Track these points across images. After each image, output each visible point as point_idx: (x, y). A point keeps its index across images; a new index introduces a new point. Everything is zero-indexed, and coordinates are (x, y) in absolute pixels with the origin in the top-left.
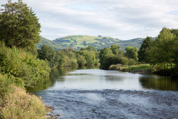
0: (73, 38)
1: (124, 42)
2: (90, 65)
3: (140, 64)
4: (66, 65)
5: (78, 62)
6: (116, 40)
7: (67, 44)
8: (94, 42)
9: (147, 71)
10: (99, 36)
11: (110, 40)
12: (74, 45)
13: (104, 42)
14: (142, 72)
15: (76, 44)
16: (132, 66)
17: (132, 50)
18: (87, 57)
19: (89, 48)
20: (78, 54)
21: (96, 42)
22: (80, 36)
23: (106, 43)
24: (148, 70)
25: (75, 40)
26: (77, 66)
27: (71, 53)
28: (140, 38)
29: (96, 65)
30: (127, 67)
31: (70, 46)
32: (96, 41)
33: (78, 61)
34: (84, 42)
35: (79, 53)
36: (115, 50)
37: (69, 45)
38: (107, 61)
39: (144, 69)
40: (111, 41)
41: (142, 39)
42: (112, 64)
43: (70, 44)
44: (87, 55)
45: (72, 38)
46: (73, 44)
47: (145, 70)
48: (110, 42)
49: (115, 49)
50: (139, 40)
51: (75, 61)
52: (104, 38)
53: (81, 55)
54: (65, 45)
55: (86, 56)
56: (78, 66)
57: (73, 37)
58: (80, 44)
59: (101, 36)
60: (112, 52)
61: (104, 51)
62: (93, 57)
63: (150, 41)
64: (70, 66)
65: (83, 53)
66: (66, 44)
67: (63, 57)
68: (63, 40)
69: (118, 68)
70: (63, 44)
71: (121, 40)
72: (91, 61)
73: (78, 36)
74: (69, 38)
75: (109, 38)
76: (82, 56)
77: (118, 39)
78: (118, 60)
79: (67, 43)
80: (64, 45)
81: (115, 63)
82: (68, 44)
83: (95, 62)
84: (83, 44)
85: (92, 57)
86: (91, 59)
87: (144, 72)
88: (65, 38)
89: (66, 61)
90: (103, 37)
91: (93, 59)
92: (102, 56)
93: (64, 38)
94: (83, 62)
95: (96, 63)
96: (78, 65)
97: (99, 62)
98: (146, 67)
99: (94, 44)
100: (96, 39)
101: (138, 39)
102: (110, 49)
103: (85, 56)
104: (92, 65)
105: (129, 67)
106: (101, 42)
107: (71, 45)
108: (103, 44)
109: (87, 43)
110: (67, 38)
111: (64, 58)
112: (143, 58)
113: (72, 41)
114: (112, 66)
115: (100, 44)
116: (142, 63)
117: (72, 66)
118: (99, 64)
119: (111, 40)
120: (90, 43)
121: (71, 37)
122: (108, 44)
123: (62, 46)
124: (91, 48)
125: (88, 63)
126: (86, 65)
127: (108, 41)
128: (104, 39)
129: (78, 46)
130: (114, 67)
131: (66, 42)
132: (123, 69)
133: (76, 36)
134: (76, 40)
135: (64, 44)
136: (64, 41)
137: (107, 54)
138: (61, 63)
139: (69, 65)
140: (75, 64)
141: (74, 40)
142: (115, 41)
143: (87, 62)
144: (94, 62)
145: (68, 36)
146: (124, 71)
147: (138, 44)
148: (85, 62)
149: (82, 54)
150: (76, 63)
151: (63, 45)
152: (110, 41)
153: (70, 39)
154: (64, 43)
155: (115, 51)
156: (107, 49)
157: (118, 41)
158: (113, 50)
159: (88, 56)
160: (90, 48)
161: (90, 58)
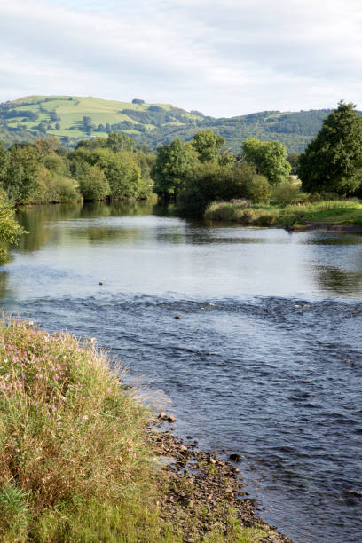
0: (47, 106)
1: (219, 122)
2: (123, 199)
3: (317, 200)
4: (43, 197)
5: (82, 189)
6: (194, 118)
7: (24, 127)
8: (117, 123)
9: (352, 226)
10: (134, 101)
11: (172, 115)
12: (49, 129)
13: (153, 123)
14: (336, 229)
15: (57, 127)
16: (291, 208)
17: (264, 150)
18: (112, 171)
19: (114, 142)
20: (77, 159)
21: (126, 123)
22: (71, 99)
23: (158, 125)
24: (355, 223)
25: (54, 113)
26: (79, 202)
27: (53, 156)
28: (272, 113)
29: (143, 199)
30: (275, 212)
31: (35, 134)
32: (127, 118)
33: (82, 184)
34: (85, 119)
35: (80, 157)
36: (210, 150)
37: (33, 128)
38: (196, 189)
39: (340, 219)
40: (175, 121)
41: (278, 116)
42: (212, 198)
43: (36, 124)
44: (114, 165)
45: (43, 104)
46: (46, 127)
47: (344, 223)
48: (172, 124)
49: (209, 145)
50: (271, 117)
51: (73, 185)
52: (153, 109)
53: (93, 165)
54: (19, 130)
55: (110, 167)
56: (82, 203)
57: (47, 100)
58: (72, 128)
59: (143, 102)
60: (199, 158)
61: (172, 152)
62: (135, 171)
63: (350, 120)
64: (54, 203)
65: (98, 157)
66: (23, 124)
67: (33, 171)
68: (10, 110)
69: (241, 213)
70: (10, 125)
71: (209, 118)
72: (126, 187)
73: (62, 99)
74: (33, 104)
75: (168, 109)
76: (95, 169)
77: (201, 115)
78: (235, 186)
79: (24, 120)
80: (14, 130)
81: (227, 198)
82: (29, 125)
83: (140, 189)
84: (80, 128)
85: (130, 173)
86: (125, 181)
87: (343, 229)
88: (18, 106)
89: (42, 183)
90: (148, 106)
91: (134, 179)
92: (165, 170)
93: (13, 105)
94: (99, 189)
95: (142, 193)
96: (82, 199)
97: (155, 190)
98: (342, 212)
99: (119, 128)
100: (124, 112)
101: (266, 114)
102: (191, 147)
103: (106, 169)
104: (131, 199)
105: (283, 212)
106: (141, 122)
107: (39, 128)
108: (150, 127)
109: (96, 123)
110: (26, 104)
111: (35, 174)
112: (323, 179)
113: (43, 117)
114: (214, 207)
115: (139, 130)
116: (324, 198)
117: (64, 203)
118: (154, 198)
119: (176, 117)
120: (105, 126)
121: (38, 103)
122: (165, 129)
123: (7, 132)
124: (120, 141)
125: (116, 192)
126: (109, 200)
127: (168, 121)
128: (154, 113)
129: (62, 133)
130: (225, 209)
131: (22, 118)
132: (259, 216)
133: (56, 99)
134: (57, 111)
135: (14, 125)
136: (13, 115)
137: (180, 162)
138: (25, 192)
139: (51, 199)
140: (72, 196)
141: (49, 111)
142: (190, 121)
143: (112, 188)
144: (135, 189)
145: (29, 97)
146: (264, 223)
147: (266, 130)
148: (107, 190)
149: (95, 161)
150: (75, 193)
151: (10, 129)
152: (172, 121)
153: (34, 109)
154: (12, 122)
155: (208, 154)
156: (183, 145)
157: (201, 119)
158: (199, 151)
159: (116, 170)
160: (116, 141)
161: (123, 176)
